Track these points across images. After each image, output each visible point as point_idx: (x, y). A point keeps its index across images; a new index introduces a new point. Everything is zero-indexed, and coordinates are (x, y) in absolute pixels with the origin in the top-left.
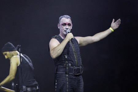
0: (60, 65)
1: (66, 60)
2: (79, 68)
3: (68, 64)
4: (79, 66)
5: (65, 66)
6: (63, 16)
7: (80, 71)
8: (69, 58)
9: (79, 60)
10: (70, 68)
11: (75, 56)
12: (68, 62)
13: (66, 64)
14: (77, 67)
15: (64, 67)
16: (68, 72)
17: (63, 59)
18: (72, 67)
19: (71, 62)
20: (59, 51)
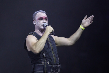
0: (37, 63)
1: (44, 58)
2: (58, 66)
3: (46, 62)
4: (57, 65)
5: (44, 64)
6: (39, 11)
7: (58, 70)
8: (47, 55)
9: (57, 58)
10: (48, 66)
11: (53, 54)
12: (46, 60)
13: (45, 62)
14: (56, 66)
15: (42, 65)
16: (46, 70)
17: (41, 57)
18: (50, 65)
19: (49, 60)
20: (42, 45)
